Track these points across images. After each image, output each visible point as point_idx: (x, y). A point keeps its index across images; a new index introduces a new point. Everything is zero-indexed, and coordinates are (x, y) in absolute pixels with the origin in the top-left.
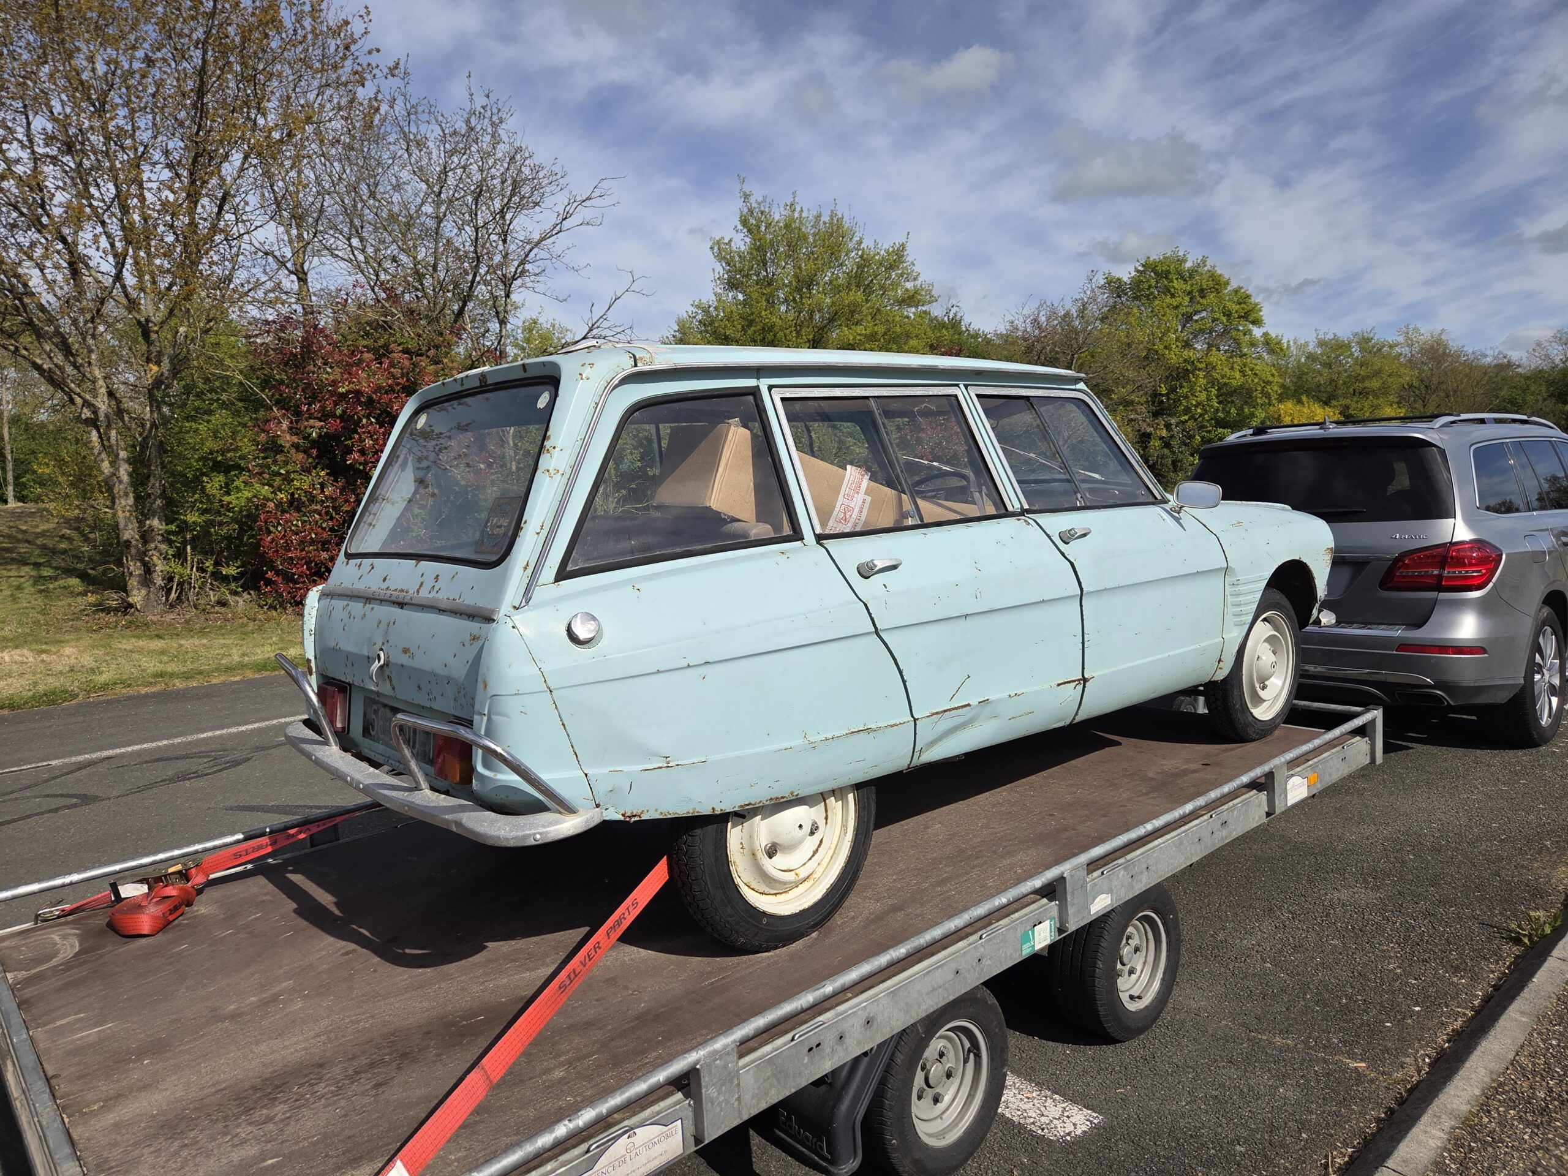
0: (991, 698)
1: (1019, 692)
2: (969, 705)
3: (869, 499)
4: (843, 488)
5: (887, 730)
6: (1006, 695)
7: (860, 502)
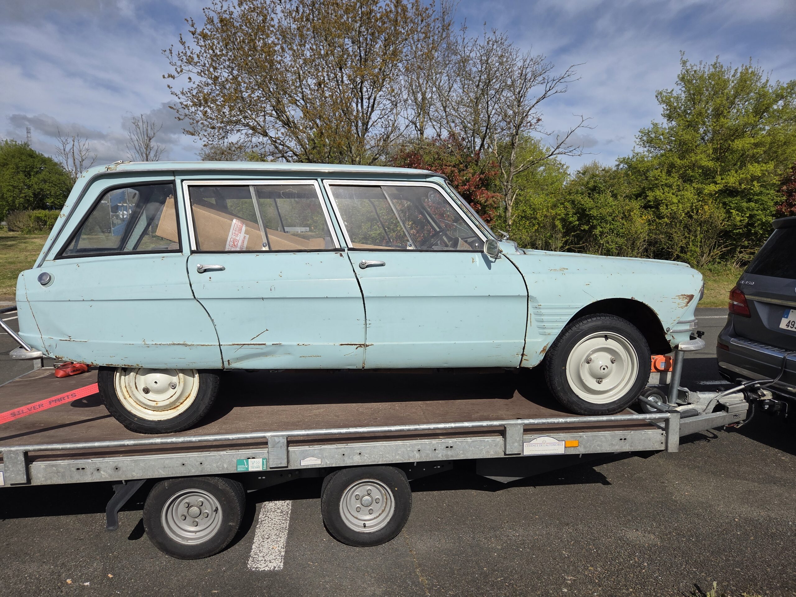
0: (283, 343)
1: (306, 343)
2: (264, 344)
3: (248, 236)
4: (231, 230)
5: (198, 347)
6: (296, 343)
7: (242, 238)
